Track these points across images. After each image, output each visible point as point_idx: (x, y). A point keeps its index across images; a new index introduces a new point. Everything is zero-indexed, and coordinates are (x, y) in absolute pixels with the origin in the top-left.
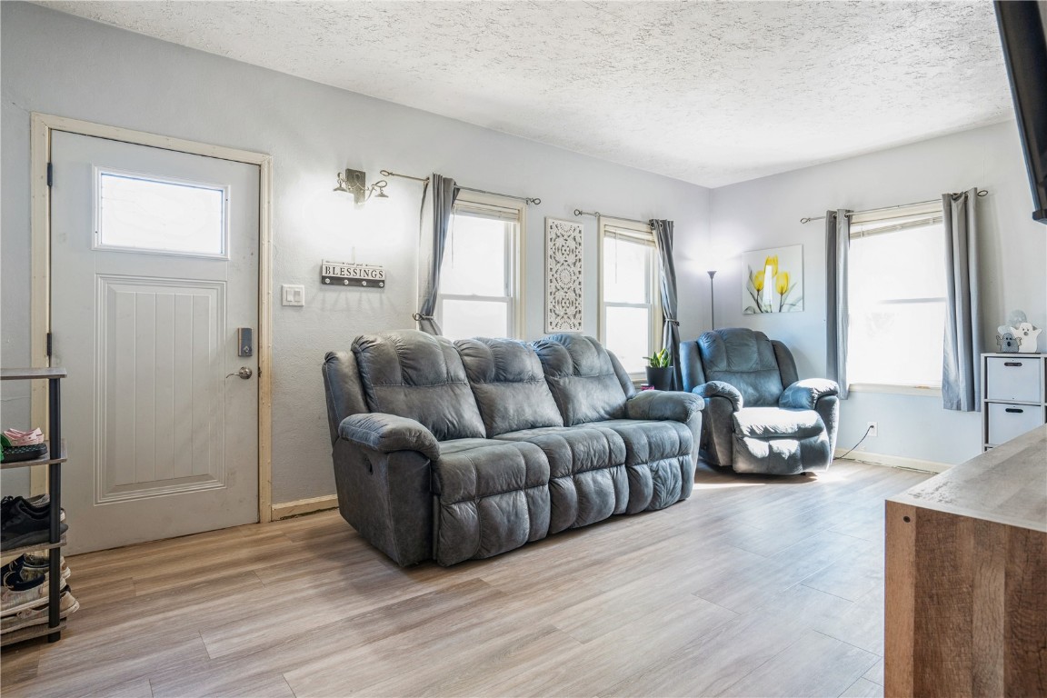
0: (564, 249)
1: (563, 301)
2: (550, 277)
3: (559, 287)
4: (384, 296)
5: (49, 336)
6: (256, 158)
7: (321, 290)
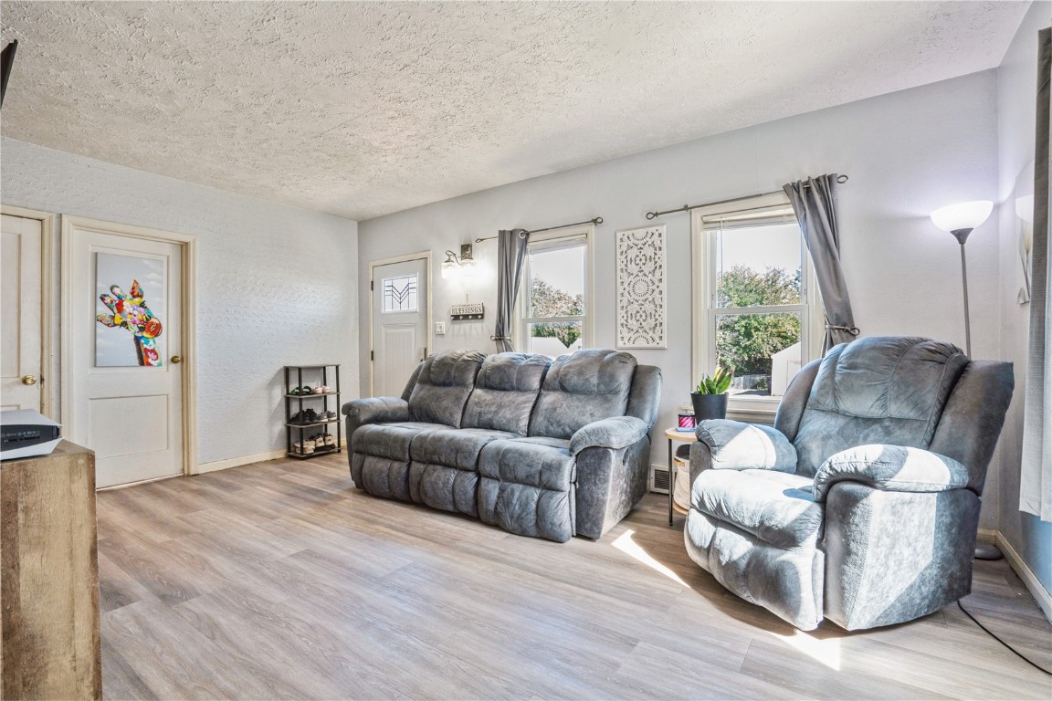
0: (638, 259)
1: (638, 315)
2: (620, 290)
3: (632, 300)
4: (484, 324)
5: (372, 352)
6: (423, 255)
7: (452, 323)
